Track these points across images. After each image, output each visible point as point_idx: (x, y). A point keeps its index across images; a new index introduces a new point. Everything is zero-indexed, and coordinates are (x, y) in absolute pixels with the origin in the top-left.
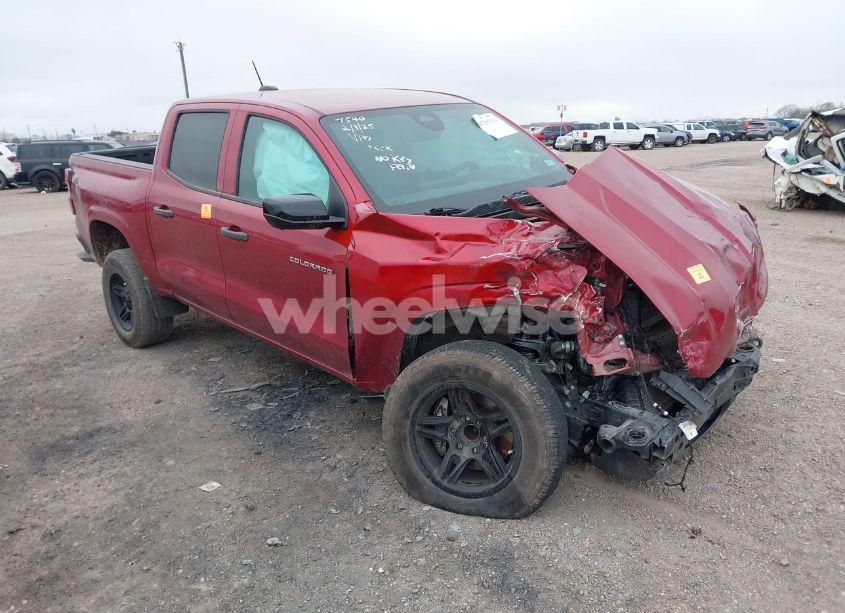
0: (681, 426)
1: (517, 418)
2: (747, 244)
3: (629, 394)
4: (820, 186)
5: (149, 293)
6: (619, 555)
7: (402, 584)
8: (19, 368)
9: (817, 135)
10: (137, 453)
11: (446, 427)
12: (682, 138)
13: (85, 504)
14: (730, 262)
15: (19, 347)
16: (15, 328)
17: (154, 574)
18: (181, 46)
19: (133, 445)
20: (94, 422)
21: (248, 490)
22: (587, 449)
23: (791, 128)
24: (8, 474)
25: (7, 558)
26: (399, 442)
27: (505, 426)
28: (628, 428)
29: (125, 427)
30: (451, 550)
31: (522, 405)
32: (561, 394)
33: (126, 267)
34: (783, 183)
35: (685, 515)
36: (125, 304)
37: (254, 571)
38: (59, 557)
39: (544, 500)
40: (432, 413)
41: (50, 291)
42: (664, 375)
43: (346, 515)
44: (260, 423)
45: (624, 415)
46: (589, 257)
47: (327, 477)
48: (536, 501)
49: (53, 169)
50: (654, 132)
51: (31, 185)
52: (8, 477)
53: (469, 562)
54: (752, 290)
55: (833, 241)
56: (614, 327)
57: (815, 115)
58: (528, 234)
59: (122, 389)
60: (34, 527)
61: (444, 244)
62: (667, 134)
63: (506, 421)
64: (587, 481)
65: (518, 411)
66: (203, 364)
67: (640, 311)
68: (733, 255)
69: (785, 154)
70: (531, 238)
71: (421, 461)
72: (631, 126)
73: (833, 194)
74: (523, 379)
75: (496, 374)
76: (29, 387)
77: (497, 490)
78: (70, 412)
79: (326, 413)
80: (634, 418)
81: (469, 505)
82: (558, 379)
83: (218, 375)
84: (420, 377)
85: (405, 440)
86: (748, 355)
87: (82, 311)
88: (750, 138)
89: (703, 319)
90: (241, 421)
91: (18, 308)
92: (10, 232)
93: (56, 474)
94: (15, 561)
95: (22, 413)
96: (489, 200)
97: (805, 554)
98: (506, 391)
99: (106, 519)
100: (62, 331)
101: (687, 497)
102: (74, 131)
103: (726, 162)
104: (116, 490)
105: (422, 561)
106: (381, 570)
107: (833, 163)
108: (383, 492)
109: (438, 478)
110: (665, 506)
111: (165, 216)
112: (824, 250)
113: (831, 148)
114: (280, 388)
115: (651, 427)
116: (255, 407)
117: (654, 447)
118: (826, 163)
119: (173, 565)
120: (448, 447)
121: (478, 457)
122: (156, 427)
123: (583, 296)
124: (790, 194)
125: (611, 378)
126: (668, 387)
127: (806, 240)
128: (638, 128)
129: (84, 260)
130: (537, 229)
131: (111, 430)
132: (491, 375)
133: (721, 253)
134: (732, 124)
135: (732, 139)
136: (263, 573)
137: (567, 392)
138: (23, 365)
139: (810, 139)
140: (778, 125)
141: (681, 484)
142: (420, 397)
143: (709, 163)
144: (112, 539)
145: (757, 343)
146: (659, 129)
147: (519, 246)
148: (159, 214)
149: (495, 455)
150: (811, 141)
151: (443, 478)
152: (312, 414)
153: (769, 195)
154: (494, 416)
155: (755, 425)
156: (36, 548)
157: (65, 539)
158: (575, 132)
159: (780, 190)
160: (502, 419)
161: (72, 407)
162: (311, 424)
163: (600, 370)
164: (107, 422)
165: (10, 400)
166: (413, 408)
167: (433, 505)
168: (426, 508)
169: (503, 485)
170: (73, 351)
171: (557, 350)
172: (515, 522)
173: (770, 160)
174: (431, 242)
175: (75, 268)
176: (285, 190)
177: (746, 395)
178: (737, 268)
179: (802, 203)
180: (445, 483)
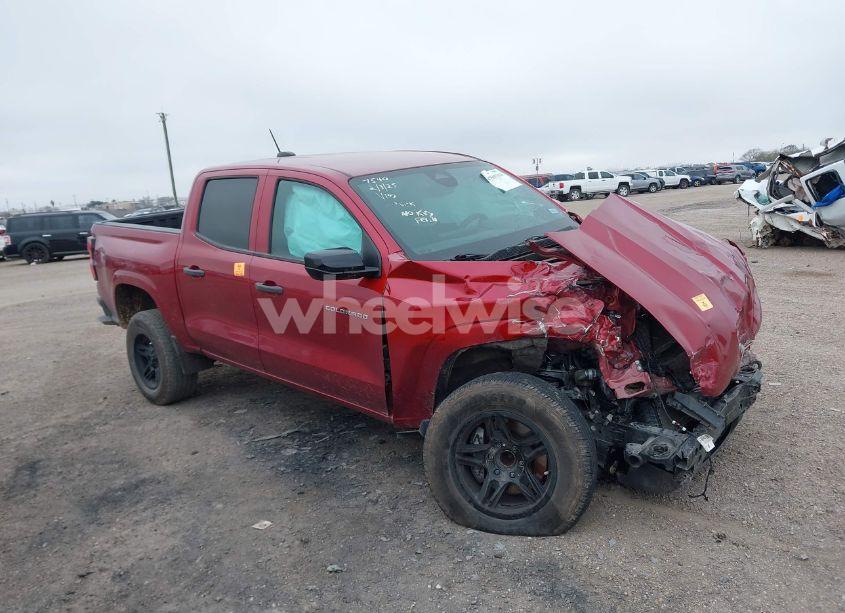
0: (699, 439)
1: (551, 440)
2: (741, 275)
3: (648, 415)
4: (793, 223)
5: (176, 349)
6: (655, 560)
7: (460, 598)
8: (51, 430)
9: (786, 176)
10: (185, 500)
11: (484, 454)
12: (655, 184)
13: (147, 547)
14: (727, 291)
15: (46, 411)
16: (37, 393)
17: (228, 603)
18: (163, 117)
19: (179, 493)
20: (137, 474)
21: (299, 526)
22: (612, 469)
23: (758, 172)
24: (64, 525)
25: (84, 598)
26: (441, 471)
27: (540, 449)
28: (653, 444)
29: (167, 478)
30: (500, 566)
31: (556, 428)
32: (587, 418)
33: (152, 327)
34: (758, 222)
35: (708, 523)
36: (150, 363)
37: (321, 595)
38: (133, 595)
39: (579, 516)
40: (469, 442)
41: (63, 357)
42: (678, 395)
43: (396, 542)
44: (297, 466)
45: (646, 433)
46: (604, 291)
47: (370, 510)
48: (573, 517)
49: (42, 240)
50: (628, 179)
51: (21, 257)
52: (65, 528)
53: (517, 575)
54: (749, 318)
55: (811, 274)
56: (630, 354)
57: (783, 157)
58: (550, 273)
59: (157, 443)
60: (101, 570)
61: (473, 286)
62: (641, 181)
63: (541, 444)
64: (615, 500)
65: (552, 434)
66: (230, 416)
67: (652, 339)
68: (730, 285)
69: (757, 195)
70: (552, 276)
71: (462, 488)
72: (606, 175)
73: (807, 231)
74: (554, 404)
75: (530, 401)
76: (66, 447)
77: (536, 509)
78: (110, 466)
79: (358, 454)
80: (656, 436)
81: (510, 525)
82: (582, 405)
83: (247, 426)
84: (458, 408)
85: (447, 469)
86: (751, 376)
87: (99, 374)
88: (720, 182)
89: (710, 342)
90: (280, 465)
91: (35, 375)
92: (8, 304)
93: (111, 522)
94: (92, 601)
95: (64, 470)
96: (507, 245)
97: (821, 549)
98: (539, 416)
99: (170, 559)
100: (84, 394)
101: (708, 508)
102: (53, 203)
103: (700, 205)
104: (173, 533)
105: (475, 577)
106: (438, 587)
107: (803, 201)
108: (428, 521)
109: (479, 503)
110: (690, 517)
111: (195, 276)
112: (803, 283)
113: (801, 188)
114: (310, 434)
115: (672, 442)
116: (291, 452)
117: (677, 459)
118: (797, 202)
119: (243, 594)
120: (486, 473)
121: (517, 481)
122: (197, 476)
123: (602, 327)
124: (765, 233)
125: (632, 401)
126: (683, 406)
127: (785, 274)
128: (612, 177)
129: (106, 323)
130: (555, 268)
131: (154, 481)
132: (525, 402)
133: (720, 283)
134: (700, 169)
135: (703, 184)
136: (328, 596)
137: (592, 417)
138: (54, 426)
139: (781, 180)
140: (745, 169)
141: (703, 494)
142: (459, 427)
143: (684, 207)
144: (180, 576)
145: (757, 366)
146: (633, 176)
147: (542, 284)
148: (188, 274)
149: (532, 478)
150: (781, 182)
151: (484, 502)
152: (345, 455)
153: (746, 235)
154: (530, 441)
155: (761, 442)
156: (109, 589)
157: (134, 578)
158: (550, 184)
159: (756, 229)
160: (537, 442)
161: (112, 462)
162: (346, 465)
163: (622, 394)
164: (150, 474)
165: (49, 459)
166: (452, 439)
167: (476, 529)
168: (470, 531)
169: (542, 505)
170: (101, 412)
171: (581, 377)
172: (554, 538)
173: (744, 201)
174: (461, 285)
175: (82, 334)
176: (317, 246)
177: (751, 416)
178: (734, 297)
179: (778, 241)
180: (486, 507)
